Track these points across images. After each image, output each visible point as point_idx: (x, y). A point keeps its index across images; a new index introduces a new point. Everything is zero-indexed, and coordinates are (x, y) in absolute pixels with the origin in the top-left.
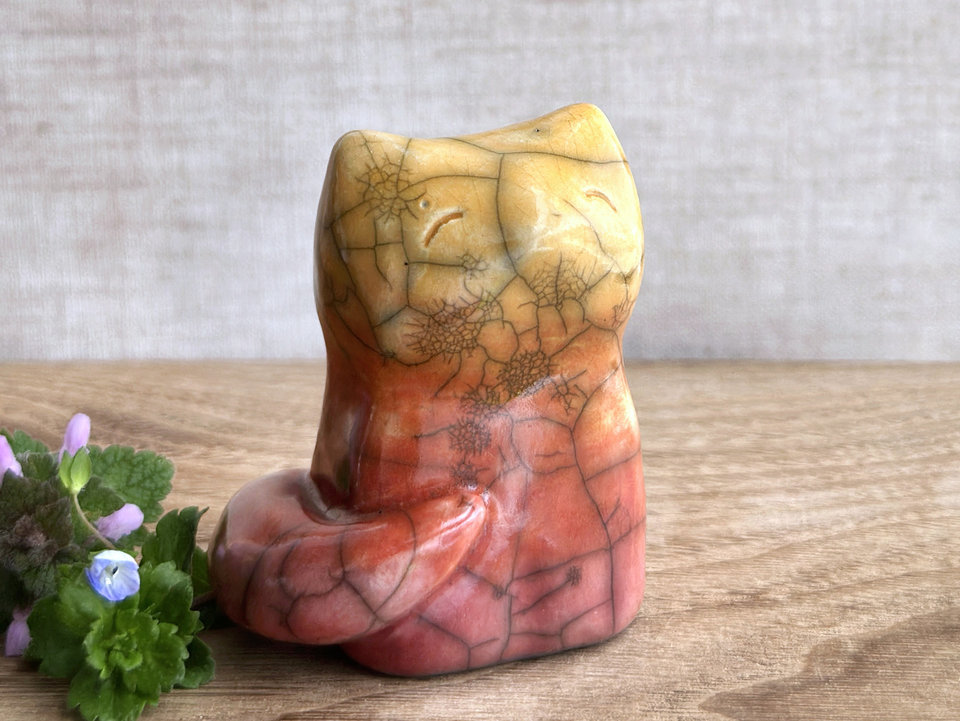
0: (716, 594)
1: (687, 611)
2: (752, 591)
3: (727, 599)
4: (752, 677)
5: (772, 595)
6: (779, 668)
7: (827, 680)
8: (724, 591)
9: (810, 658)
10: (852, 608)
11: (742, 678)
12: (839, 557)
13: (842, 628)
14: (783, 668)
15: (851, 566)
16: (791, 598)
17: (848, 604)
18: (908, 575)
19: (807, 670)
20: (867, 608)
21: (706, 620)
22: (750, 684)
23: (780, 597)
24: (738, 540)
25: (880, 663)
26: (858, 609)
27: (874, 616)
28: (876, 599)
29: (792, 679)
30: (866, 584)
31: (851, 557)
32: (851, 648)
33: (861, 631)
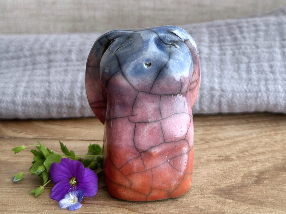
0: (215, 157)
1: (206, 162)
2: (225, 156)
3: (218, 158)
4: (226, 183)
5: (231, 157)
6: (234, 180)
7: (249, 184)
8: (217, 156)
9: (243, 177)
10: (256, 161)
11: (223, 183)
12: (252, 145)
13: (253, 168)
14: (235, 180)
15: (255, 148)
16: (237, 158)
17: (254, 160)
18: (272, 151)
19: (242, 181)
20: (260, 161)
21: (212, 165)
22: (225, 185)
23: (234, 158)
24: (221, 140)
25: (264, 179)
26: (257, 161)
27: (262, 164)
28: (263, 158)
29: (238, 184)
30: (260, 154)
31: (255, 145)
32: (256, 174)
33: (259, 169)
